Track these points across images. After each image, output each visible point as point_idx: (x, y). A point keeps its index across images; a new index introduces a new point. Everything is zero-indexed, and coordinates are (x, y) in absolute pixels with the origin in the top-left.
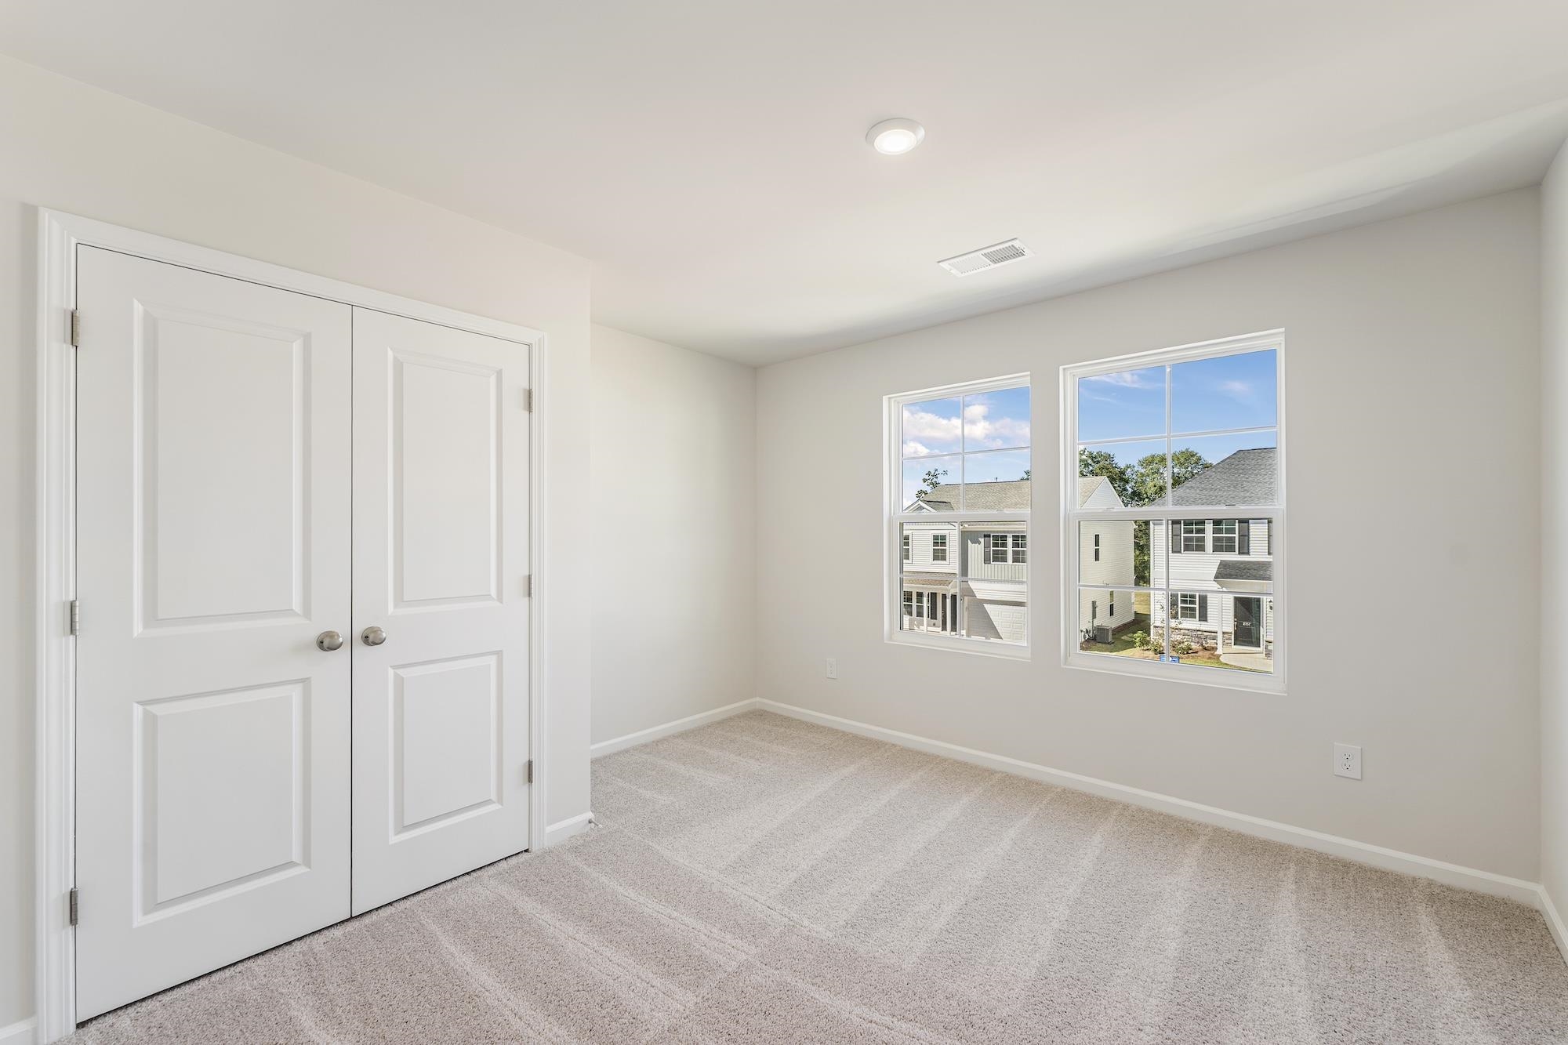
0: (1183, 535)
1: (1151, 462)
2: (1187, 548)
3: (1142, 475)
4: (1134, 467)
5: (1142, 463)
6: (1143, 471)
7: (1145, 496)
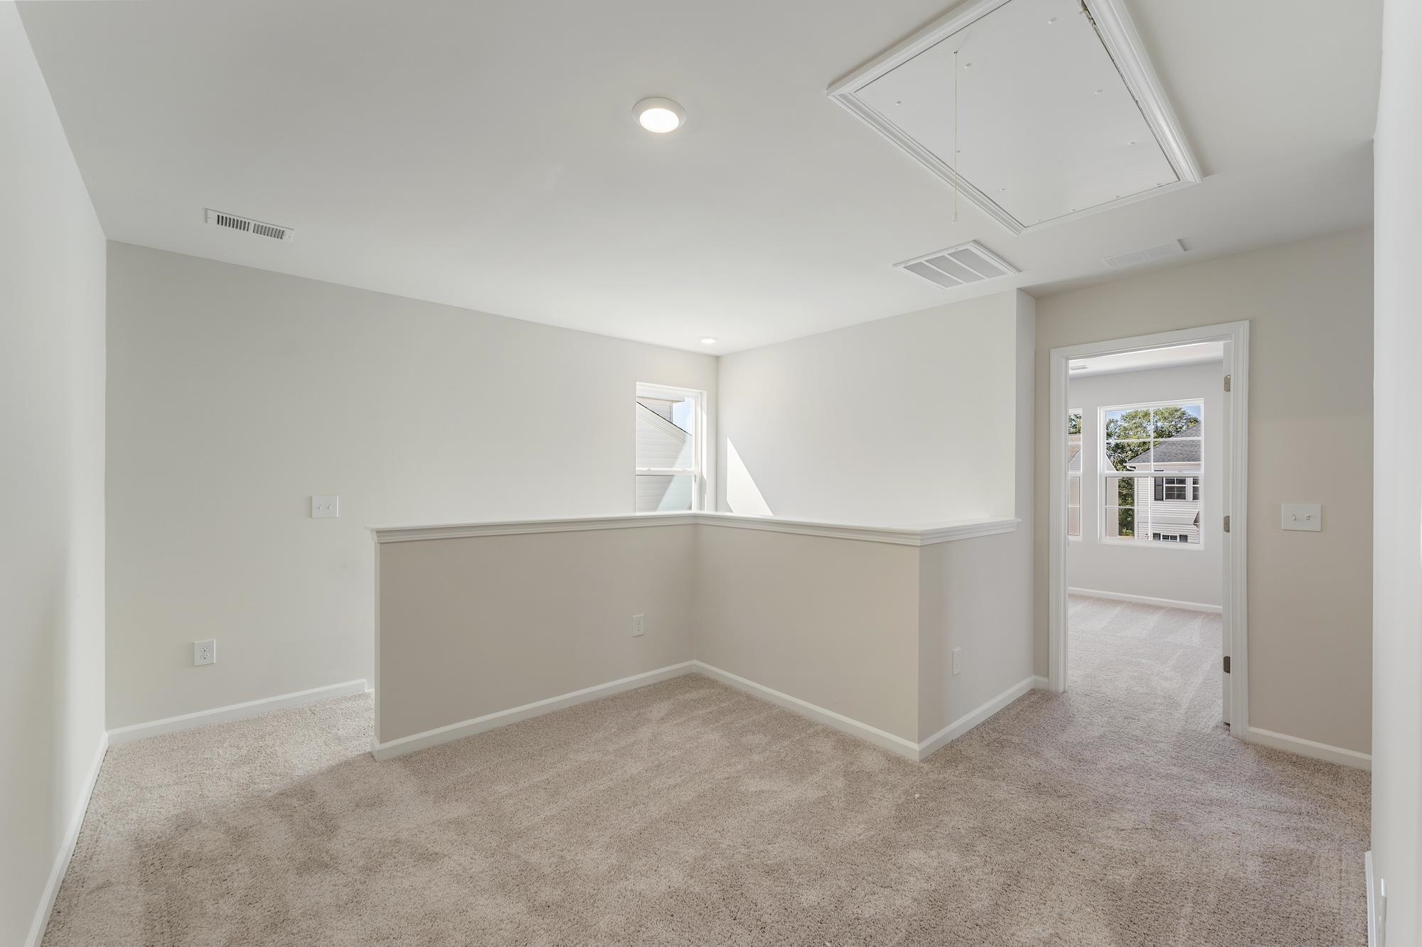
0: (1165, 485)
1: (1134, 417)
2: (1169, 496)
3: (1125, 429)
4: (1117, 421)
5: (1125, 418)
6: (1126, 425)
7: (1128, 448)
